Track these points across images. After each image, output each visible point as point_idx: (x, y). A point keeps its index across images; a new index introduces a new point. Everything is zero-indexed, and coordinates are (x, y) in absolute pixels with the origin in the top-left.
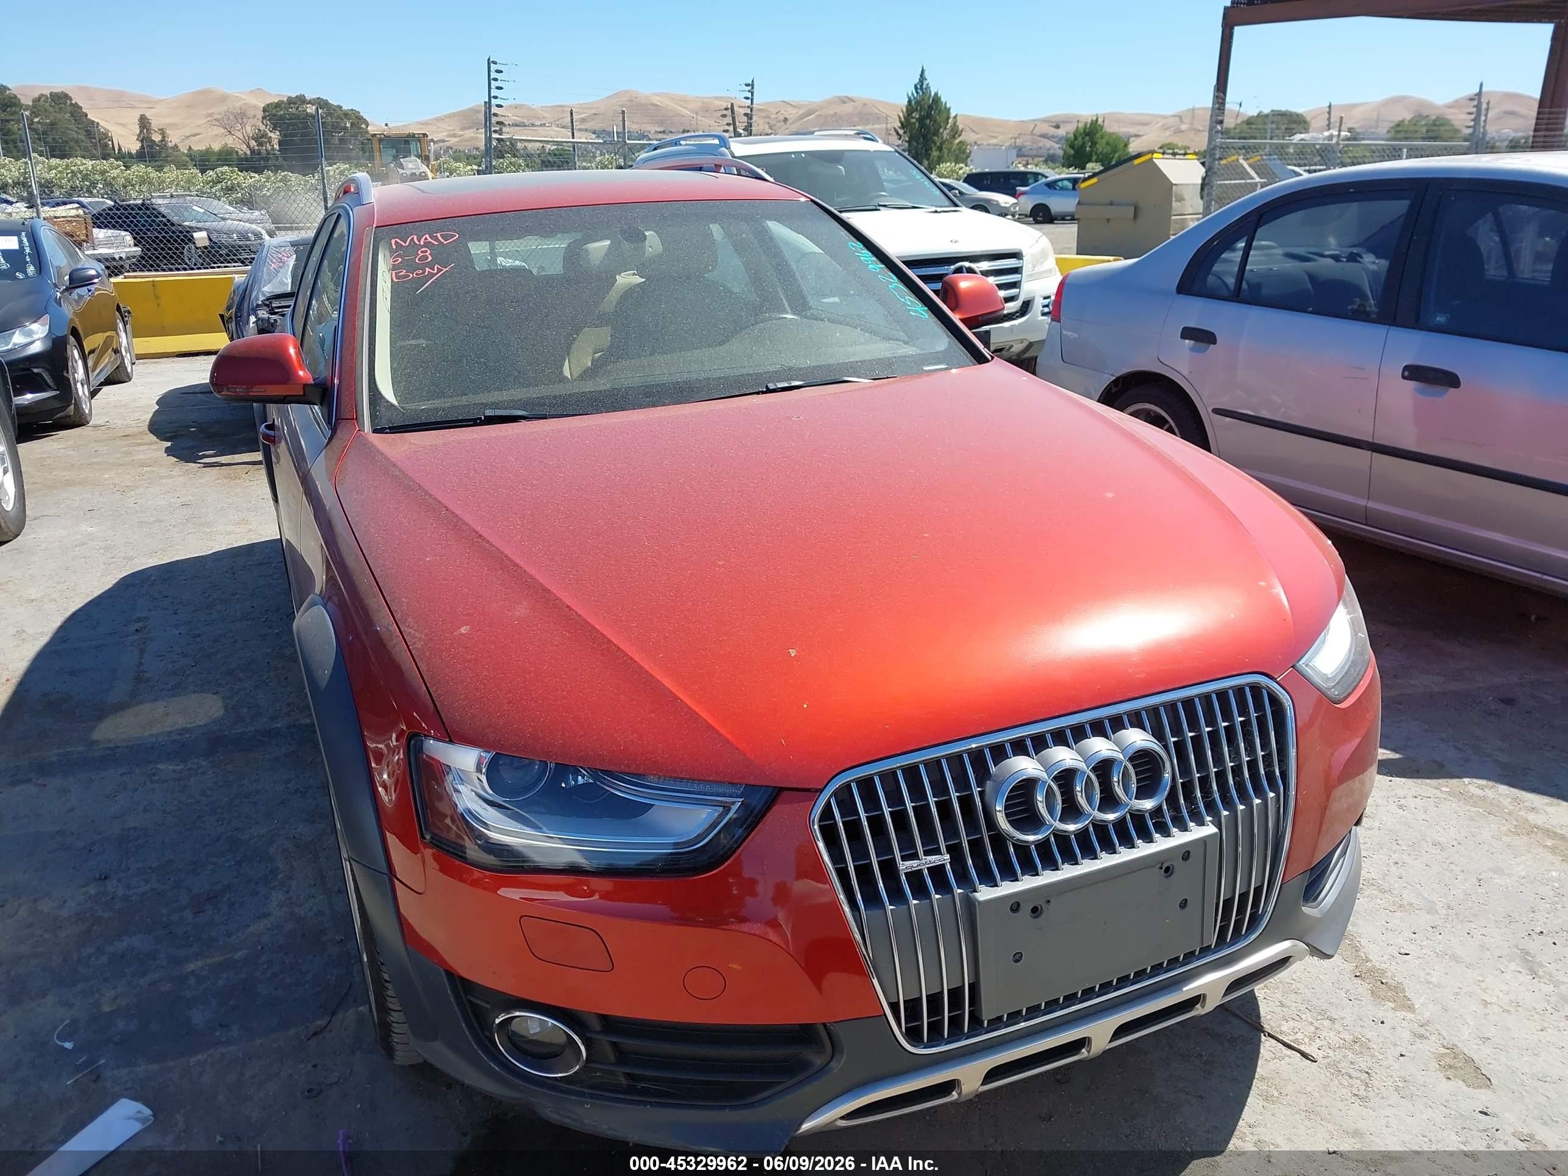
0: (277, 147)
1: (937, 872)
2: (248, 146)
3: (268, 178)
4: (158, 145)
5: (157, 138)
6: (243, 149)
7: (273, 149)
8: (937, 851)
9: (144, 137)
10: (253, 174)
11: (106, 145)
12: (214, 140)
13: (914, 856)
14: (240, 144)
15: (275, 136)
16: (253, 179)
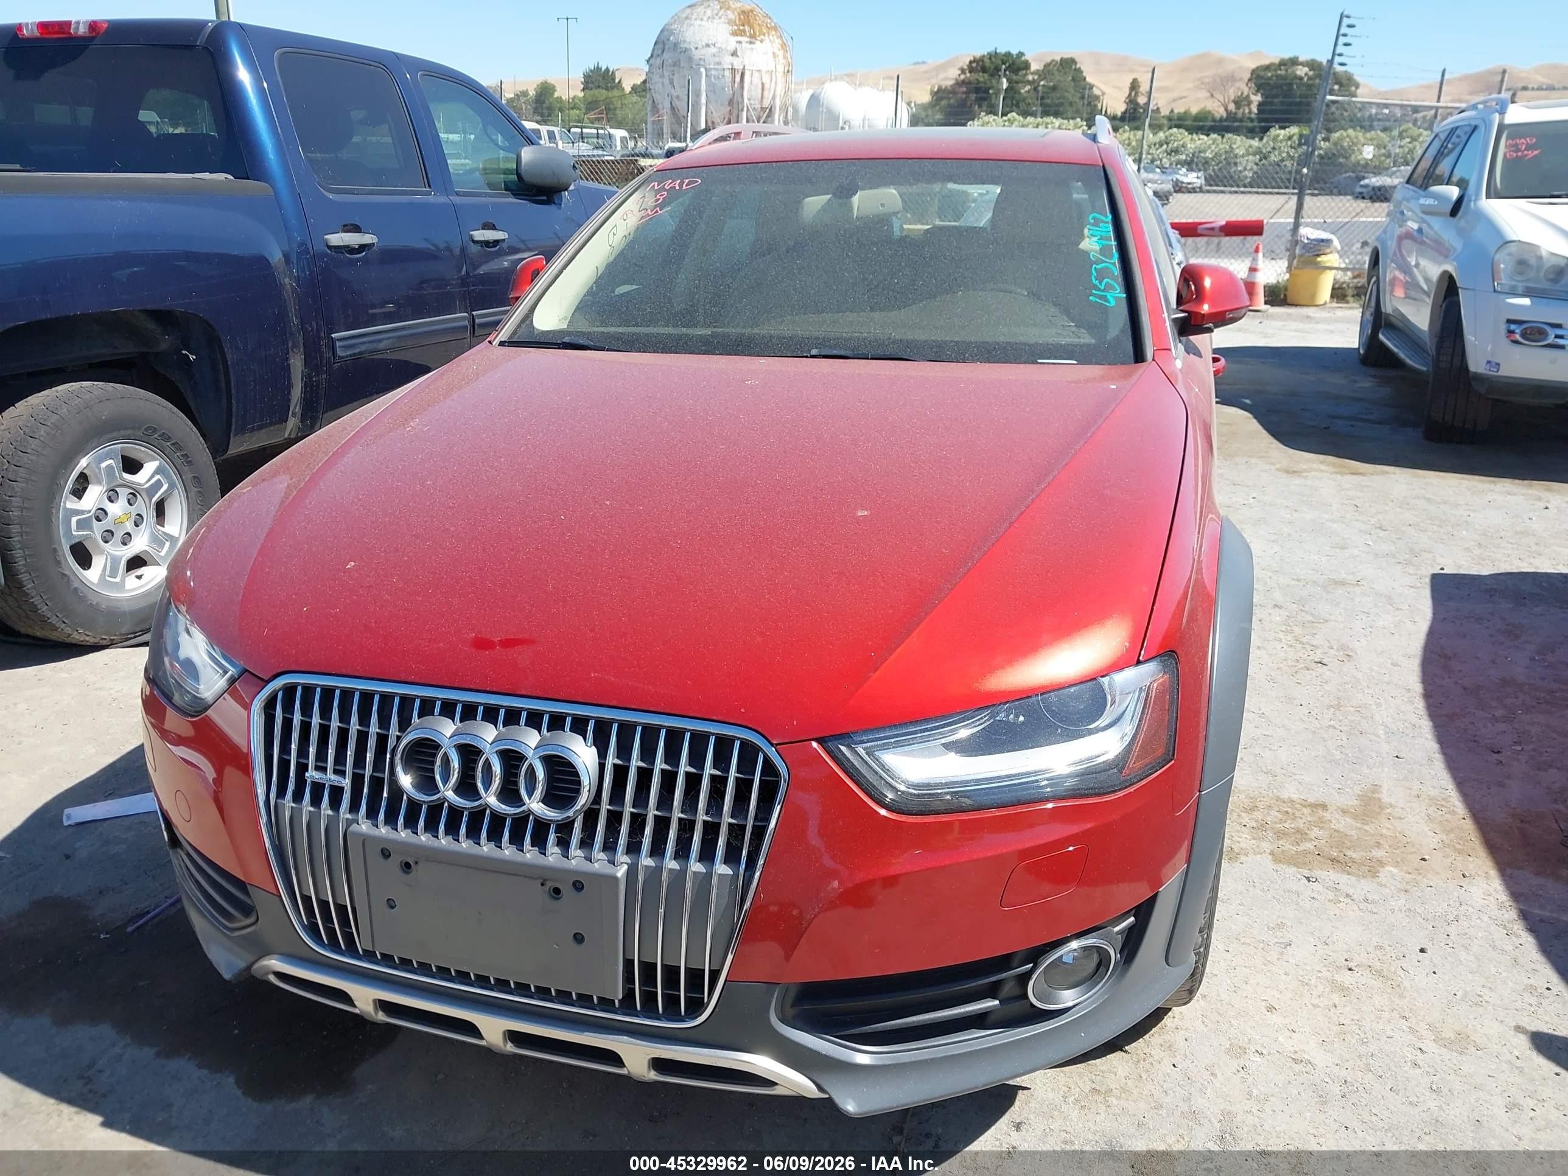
0: (1255, 110)
1: (337, 793)
2: (1226, 110)
3: (1214, 141)
4: (1141, 108)
5: (1142, 100)
6: (1220, 112)
7: (1250, 112)
8: (342, 773)
9: (1132, 101)
10: (1202, 137)
11: (1096, 106)
12: (1196, 103)
13: (324, 770)
14: (1219, 106)
15: (1257, 99)
16: (1201, 141)
